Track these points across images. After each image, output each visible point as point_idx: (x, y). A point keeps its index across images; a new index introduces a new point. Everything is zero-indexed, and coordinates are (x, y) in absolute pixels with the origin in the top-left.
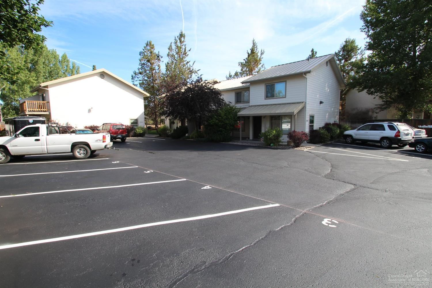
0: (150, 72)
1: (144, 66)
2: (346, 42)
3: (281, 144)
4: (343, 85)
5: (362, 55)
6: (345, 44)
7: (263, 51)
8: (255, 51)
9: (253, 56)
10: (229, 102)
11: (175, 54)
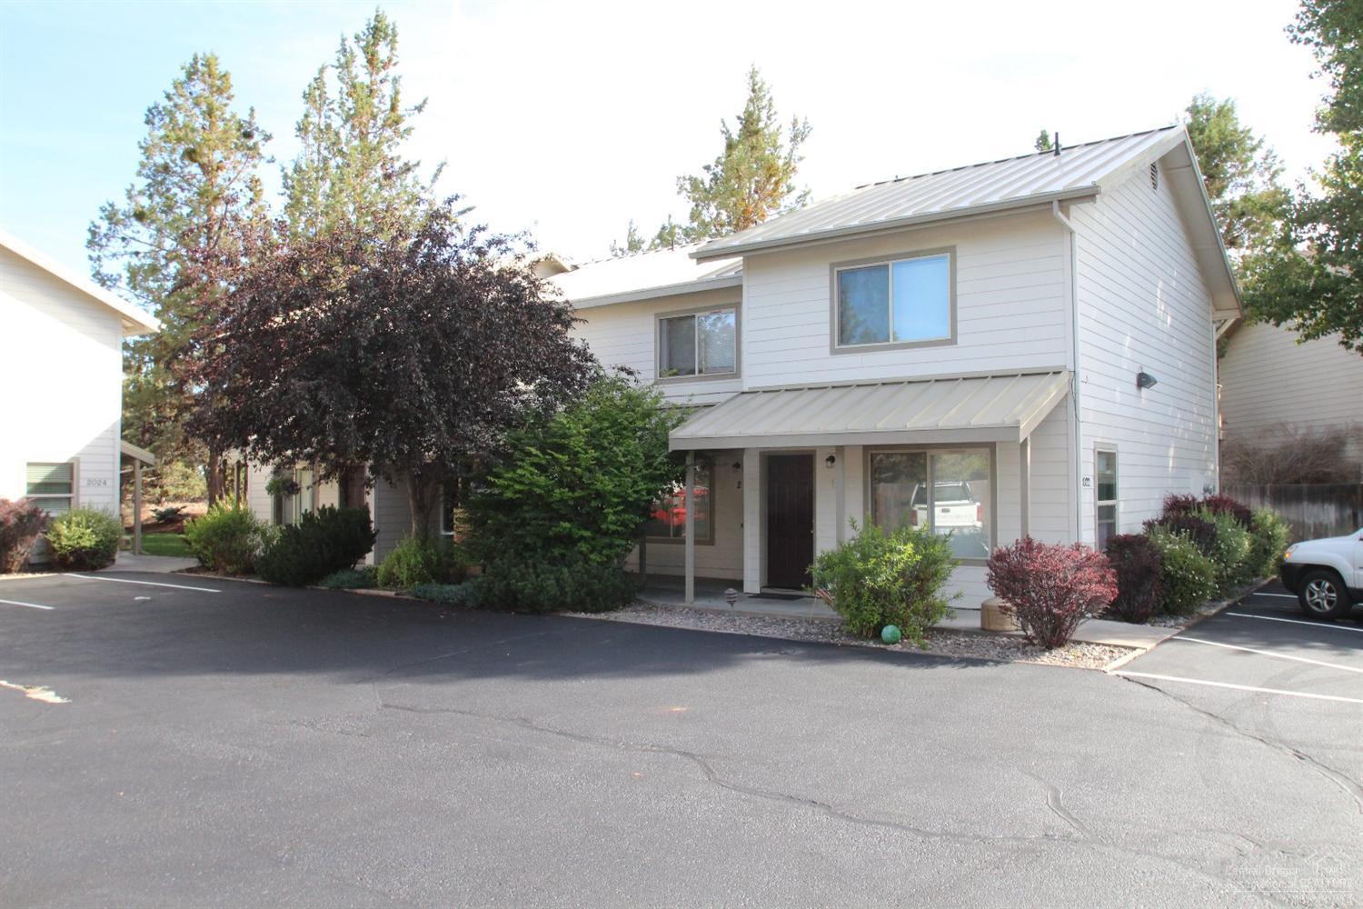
0: (194, 213)
1: (165, 179)
2: (1194, 110)
3: (943, 622)
4: (1228, 300)
5: (1273, 176)
6: (1189, 120)
7: (800, 126)
8: (761, 125)
9: (753, 148)
10: (622, 369)
11: (336, 122)
